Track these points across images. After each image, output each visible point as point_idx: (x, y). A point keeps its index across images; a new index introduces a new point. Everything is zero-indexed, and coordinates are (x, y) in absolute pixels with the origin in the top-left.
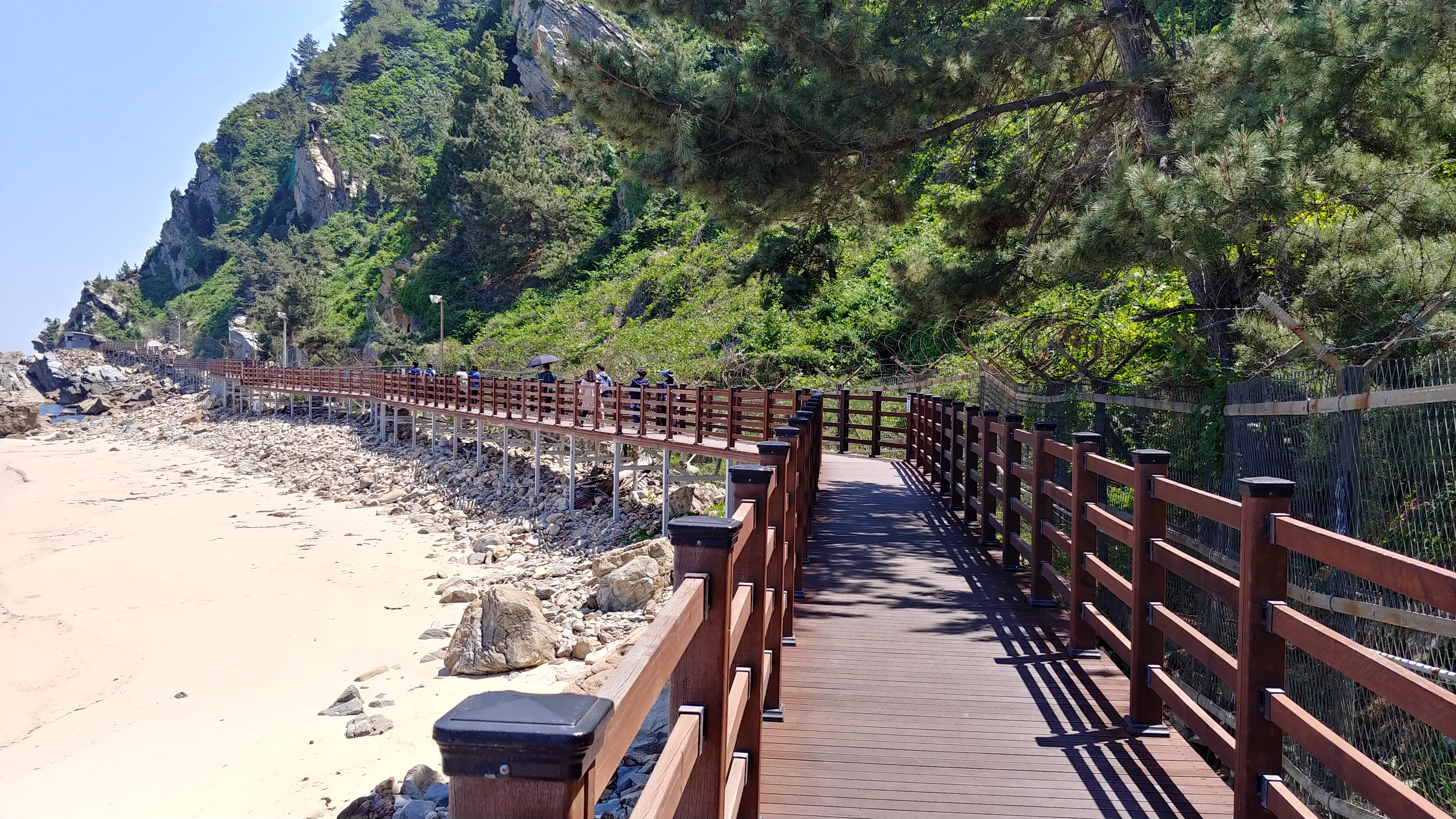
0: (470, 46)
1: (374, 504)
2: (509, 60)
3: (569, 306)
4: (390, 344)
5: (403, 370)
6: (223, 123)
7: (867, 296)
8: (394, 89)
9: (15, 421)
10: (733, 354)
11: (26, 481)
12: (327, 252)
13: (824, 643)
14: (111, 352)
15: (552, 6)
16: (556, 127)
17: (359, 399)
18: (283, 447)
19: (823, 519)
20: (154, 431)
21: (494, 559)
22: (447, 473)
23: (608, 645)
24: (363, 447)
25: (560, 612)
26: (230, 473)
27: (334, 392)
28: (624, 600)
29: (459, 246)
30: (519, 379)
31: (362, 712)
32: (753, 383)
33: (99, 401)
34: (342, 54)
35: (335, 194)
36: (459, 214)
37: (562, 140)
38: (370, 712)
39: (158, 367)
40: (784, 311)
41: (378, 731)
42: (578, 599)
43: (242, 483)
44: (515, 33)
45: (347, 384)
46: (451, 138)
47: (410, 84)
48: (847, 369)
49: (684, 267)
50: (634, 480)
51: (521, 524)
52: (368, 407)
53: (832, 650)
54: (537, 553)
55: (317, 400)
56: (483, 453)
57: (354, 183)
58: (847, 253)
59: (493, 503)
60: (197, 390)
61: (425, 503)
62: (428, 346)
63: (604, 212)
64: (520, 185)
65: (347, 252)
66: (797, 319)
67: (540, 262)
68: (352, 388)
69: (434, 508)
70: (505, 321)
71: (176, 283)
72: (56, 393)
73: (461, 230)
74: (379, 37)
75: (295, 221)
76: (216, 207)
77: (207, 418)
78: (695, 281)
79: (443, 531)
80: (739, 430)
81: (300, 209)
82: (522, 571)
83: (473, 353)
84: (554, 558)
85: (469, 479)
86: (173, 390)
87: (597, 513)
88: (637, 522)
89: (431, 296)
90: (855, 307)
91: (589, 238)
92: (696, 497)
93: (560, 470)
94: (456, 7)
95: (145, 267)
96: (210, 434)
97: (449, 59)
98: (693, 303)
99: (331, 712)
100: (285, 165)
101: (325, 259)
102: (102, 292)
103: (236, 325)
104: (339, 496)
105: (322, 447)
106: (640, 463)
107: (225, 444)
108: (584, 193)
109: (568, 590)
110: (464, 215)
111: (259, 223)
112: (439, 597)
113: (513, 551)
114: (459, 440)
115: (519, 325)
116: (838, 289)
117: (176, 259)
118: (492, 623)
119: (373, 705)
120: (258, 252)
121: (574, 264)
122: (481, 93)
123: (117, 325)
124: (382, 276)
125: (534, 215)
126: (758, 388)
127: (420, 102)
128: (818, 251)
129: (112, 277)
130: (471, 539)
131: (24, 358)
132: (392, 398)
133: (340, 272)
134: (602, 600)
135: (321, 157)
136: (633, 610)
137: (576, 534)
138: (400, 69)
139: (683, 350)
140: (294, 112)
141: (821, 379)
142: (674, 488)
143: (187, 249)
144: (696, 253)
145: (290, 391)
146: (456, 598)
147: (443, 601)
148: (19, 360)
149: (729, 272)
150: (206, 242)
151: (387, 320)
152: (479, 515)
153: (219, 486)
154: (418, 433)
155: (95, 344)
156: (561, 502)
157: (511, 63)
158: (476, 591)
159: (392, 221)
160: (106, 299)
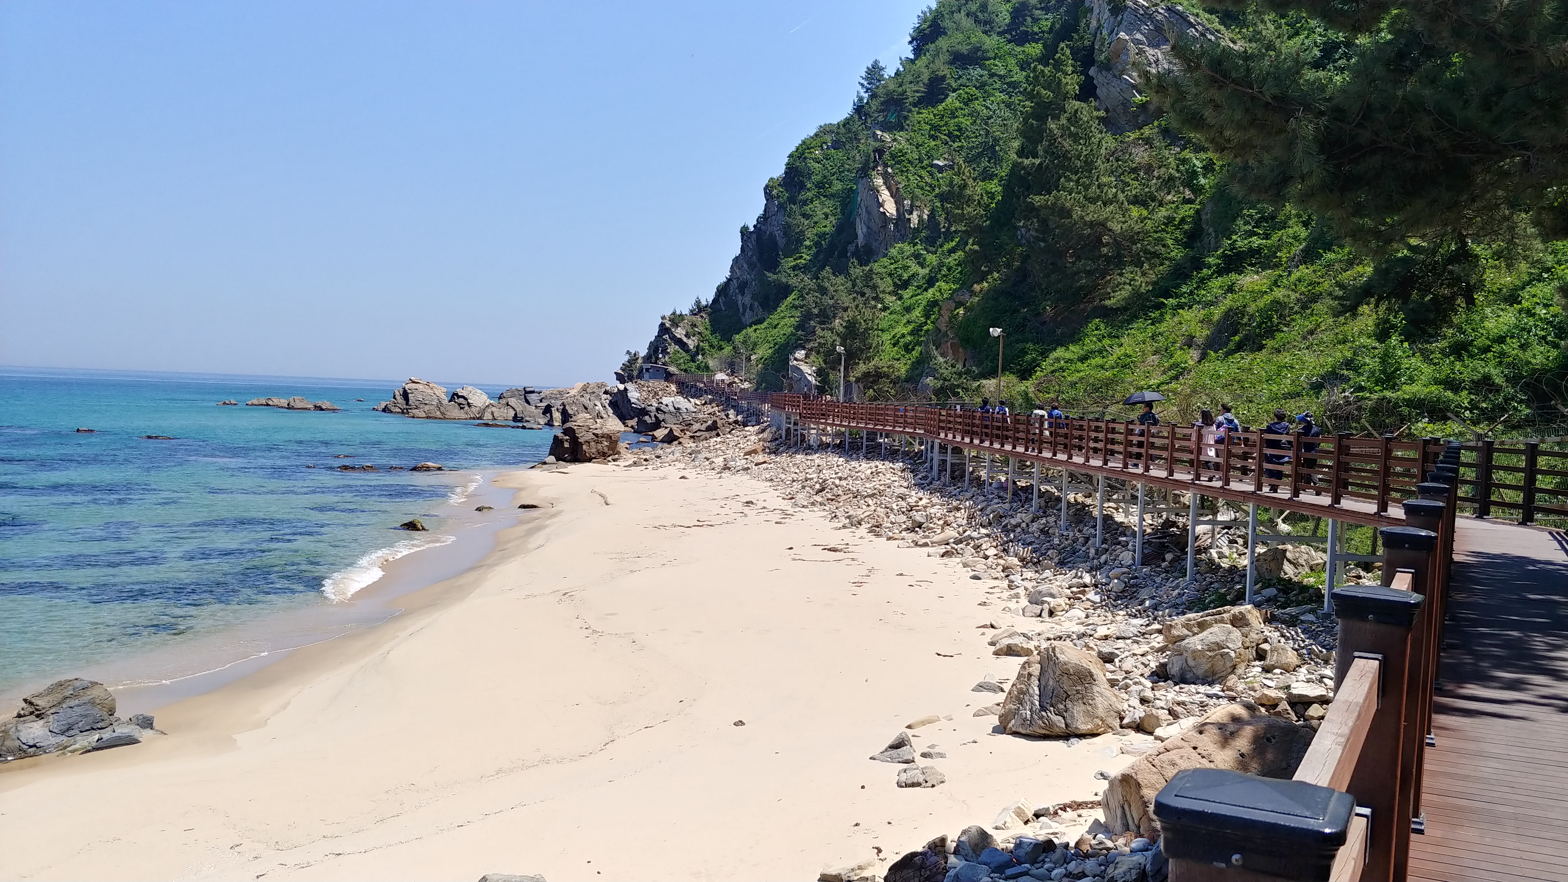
0: (1043, 60)
1: (926, 545)
2: (1085, 73)
3: (1140, 337)
4: (945, 379)
5: (958, 407)
6: (791, 156)
7: (1516, 327)
8: (960, 111)
9: (599, 446)
10: (1339, 395)
11: (607, 504)
12: (886, 284)
13: (1471, 746)
14: (683, 383)
15: (1136, 10)
16: (1135, 143)
17: (913, 436)
18: (837, 482)
19: (1460, 597)
20: (719, 461)
21: (1051, 613)
22: (1001, 517)
23: (1181, 721)
24: (915, 485)
25: (1126, 678)
26: (787, 505)
27: (888, 428)
28: (1200, 672)
29: (1023, 274)
30: (1082, 419)
31: (913, 761)
32: (1364, 428)
33: (671, 431)
34: (909, 78)
35: (896, 225)
36: (1024, 241)
37: (1141, 155)
38: (921, 762)
39: (723, 399)
40: (1406, 345)
41: (929, 784)
42: (1146, 666)
43: (798, 516)
44: (1093, 43)
45: (902, 420)
46: (1020, 160)
47: (977, 105)
48: (1490, 417)
49: (1279, 293)
50: (1213, 536)
51: (1081, 577)
52: (921, 444)
53: (1480, 755)
54: (1099, 611)
55: (872, 435)
56: (1040, 497)
57: (915, 213)
58: (1489, 275)
59: (1049, 553)
60: (758, 423)
61: (977, 547)
62: (984, 382)
63: (1185, 233)
64: (1092, 208)
65: (905, 285)
66: (1422, 354)
67: (1109, 290)
68: (906, 424)
69: (987, 553)
70: (1068, 355)
71: (742, 318)
72: (633, 422)
73: (1025, 258)
74: (946, 57)
75: (856, 254)
76: (781, 242)
77: (767, 450)
78: (1292, 308)
79: (996, 578)
80: (1346, 485)
81: (861, 240)
82: (1082, 629)
83: (1031, 389)
84: (1118, 618)
85: (1024, 525)
86: (736, 422)
87: (1167, 572)
88: (1216, 585)
89: (991, 329)
90: (1501, 340)
91: (1167, 262)
92: (1288, 560)
93: (1126, 521)
94: (1029, 19)
95: (715, 301)
96: (769, 466)
97: (1019, 76)
98: (1290, 333)
99: (882, 758)
100: (848, 196)
101: (884, 292)
102: (677, 326)
103: (796, 359)
104: (891, 534)
105: (875, 483)
106: (1220, 518)
107: (783, 476)
108: (1163, 213)
109: (1134, 655)
110: (1029, 243)
111: (821, 257)
112: (993, 648)
113: (1071, 606)
114: (1014, 483)
115: (1083, 359)
116: (1477, 318)
117: (743, 294)
118: (1051, 682)
119: (924, 755)
120: (819, 286)
121: (1148, 291)
122: (1054, 109)
123: (689, 358)
124: (940, 309)
125: (1105, 239)
126: (1370, 435)
127: (986, 124)
128: (1451, 272)
129: (686, 312)
130: (1026, 589)
131: (608, 388)
132: (946, 436)
133: (897, 305)
134: (1174, 670)
135: (883, 187)
136: (1211, 684)
137: (1144, 594)
138: (967, 90)
139: (1275, 388)
140: (859, 140)
141: (1453, 427)
142: (1261, 549)
143: (754, 283)
144: (1293, 277)
145: (845, 425)
146: (1010, 651)
147: (997, 653)
148: (603, 391)
149: (1336, 298)
150: (772, 277)
151: (943, 355)
152: (1034, 564)
153: (777, 517)
154: (972, 473)
155: (668, 377)
156: (1126, 557)
157: (1087, 76)
158: (1031, 645)
159: (952, 251)
160: (680, 333)
